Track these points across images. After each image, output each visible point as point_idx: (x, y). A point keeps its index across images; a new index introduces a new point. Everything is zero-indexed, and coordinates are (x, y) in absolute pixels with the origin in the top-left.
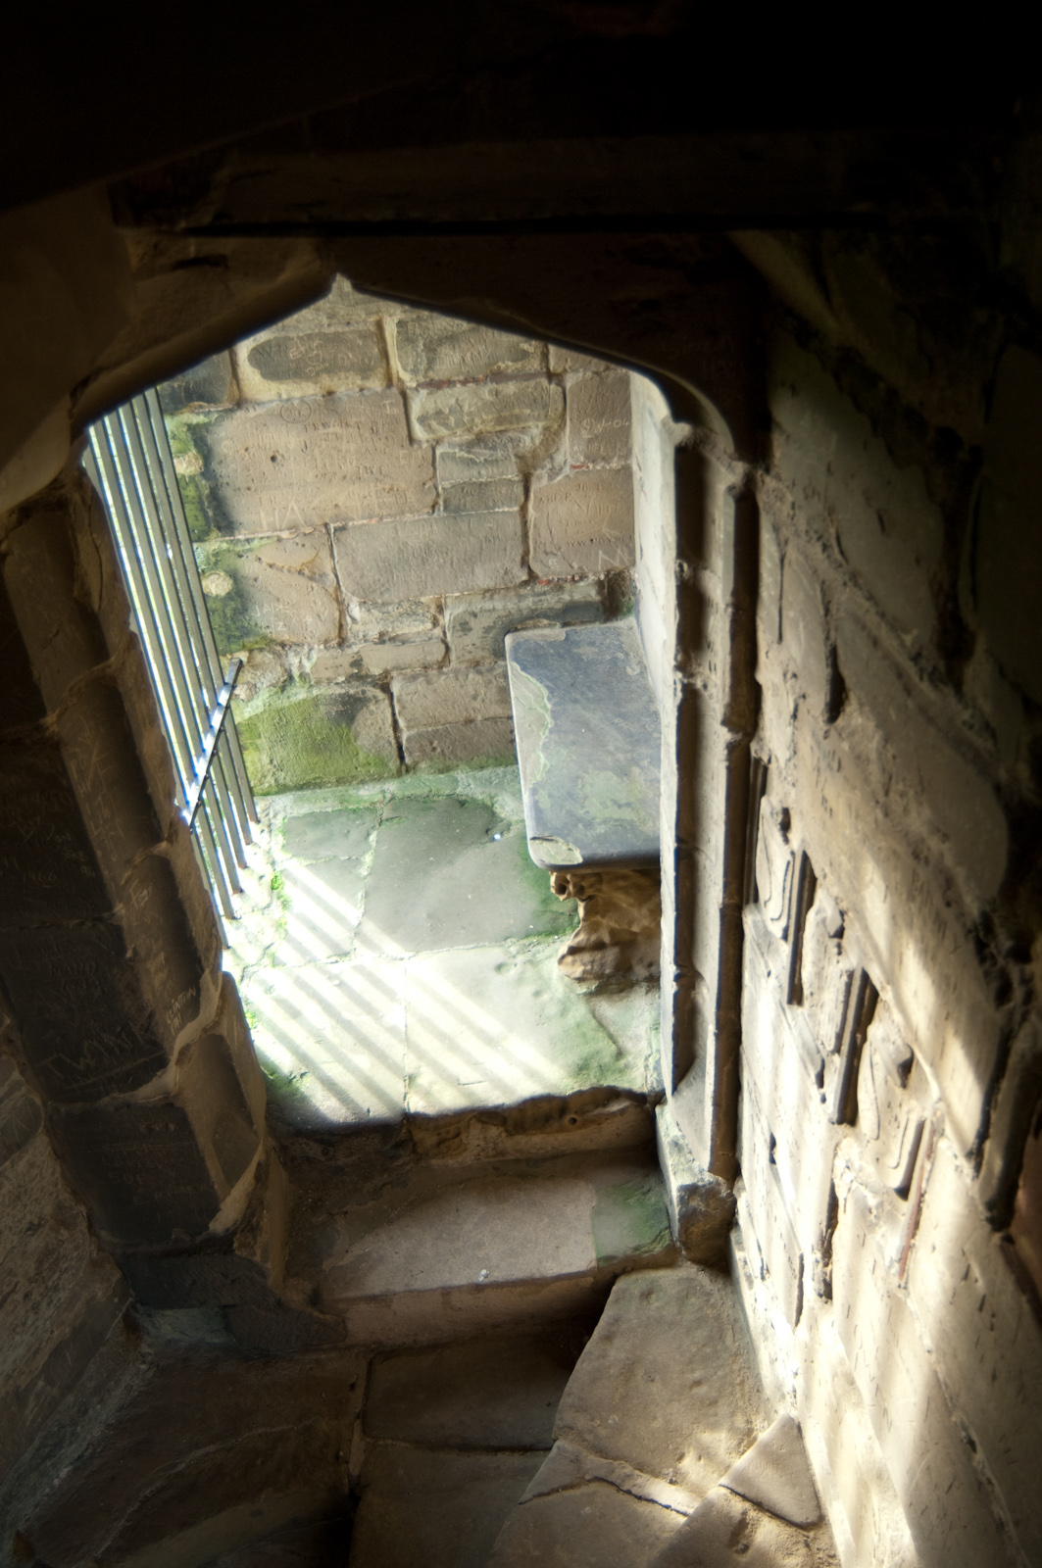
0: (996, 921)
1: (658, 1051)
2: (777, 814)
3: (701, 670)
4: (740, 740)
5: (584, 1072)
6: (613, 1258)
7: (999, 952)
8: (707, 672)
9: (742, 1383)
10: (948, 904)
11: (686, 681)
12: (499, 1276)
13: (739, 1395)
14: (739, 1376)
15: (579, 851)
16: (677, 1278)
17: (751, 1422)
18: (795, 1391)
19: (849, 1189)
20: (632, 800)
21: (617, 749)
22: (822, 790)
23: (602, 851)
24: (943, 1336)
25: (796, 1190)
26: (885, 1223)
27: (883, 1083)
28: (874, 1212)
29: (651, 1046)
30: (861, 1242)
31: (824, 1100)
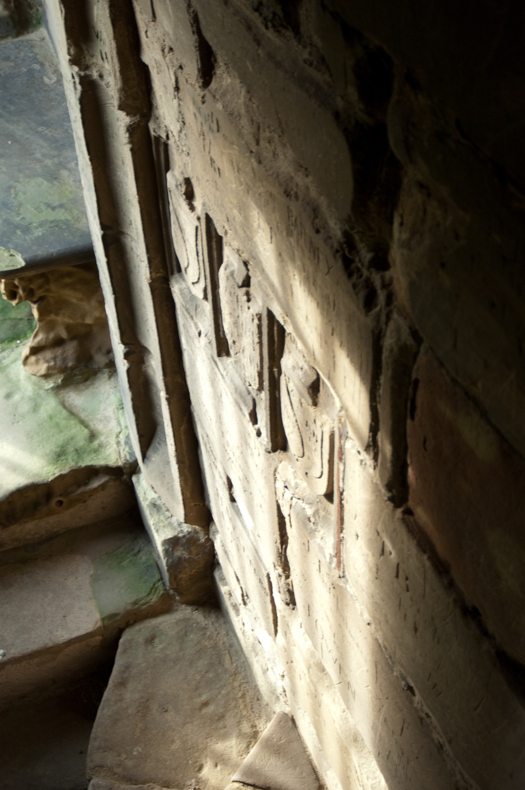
0: (357, 237)
1: (126, 427)
2: (181, 185)
3: (94, 60)
4: (139, 121)
5: (63, 458)
6: (116, 615)
7: (362, 265)
8: (100, 62)
9: (243, 696)
10: (318, 231)
11: (82, 74)
12: (15, 652)
13: (242, 707)
14: (240, 691)
15: (20, 255)
16: (175, 621)
17: (256, 726)
18: (285, 691)
19: (291, 506)
20: (64, 201)
21: (44, 155)
22: (209, 153)
23: (42, 252)
24: (376, 607)
25: (253, 519)
26: (322, 527)
27: (299, 405)
28: (312, 519)
29: (119, 424)
30: (306, 548)
31: (259, 434)
